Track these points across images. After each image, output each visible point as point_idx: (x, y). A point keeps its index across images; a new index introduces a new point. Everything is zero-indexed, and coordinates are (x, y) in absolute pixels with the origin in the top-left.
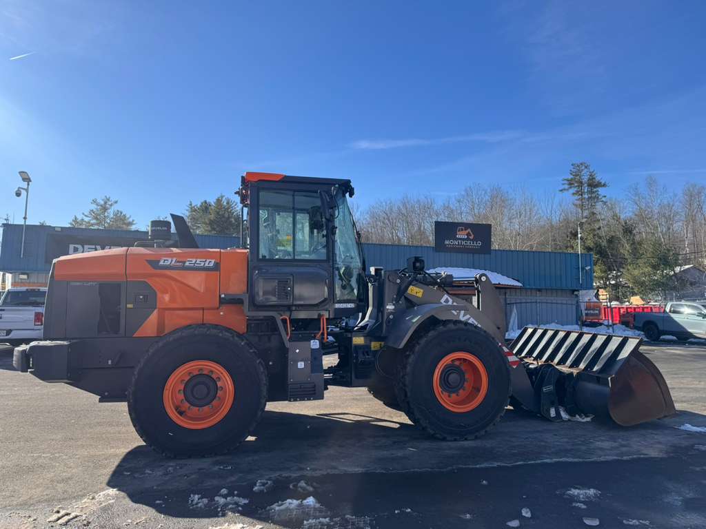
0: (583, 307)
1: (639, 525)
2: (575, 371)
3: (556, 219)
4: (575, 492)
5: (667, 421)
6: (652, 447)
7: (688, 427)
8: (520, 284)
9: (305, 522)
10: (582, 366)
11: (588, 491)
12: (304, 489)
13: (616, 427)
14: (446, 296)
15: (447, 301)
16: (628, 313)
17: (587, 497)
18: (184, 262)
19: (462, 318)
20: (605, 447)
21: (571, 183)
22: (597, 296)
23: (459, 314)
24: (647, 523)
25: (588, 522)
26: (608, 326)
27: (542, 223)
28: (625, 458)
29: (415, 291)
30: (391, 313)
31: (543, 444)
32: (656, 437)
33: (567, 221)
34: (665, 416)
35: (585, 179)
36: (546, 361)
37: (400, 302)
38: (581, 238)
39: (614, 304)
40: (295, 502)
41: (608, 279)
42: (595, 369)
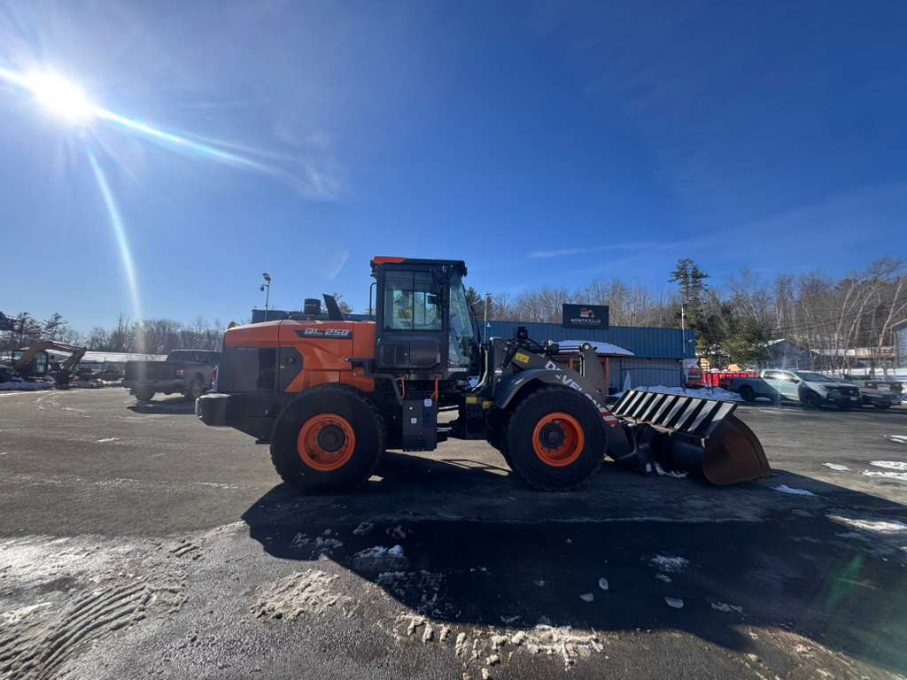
0: (686, 372)
1: (728, 612)
2: (670, 431)
3: (666, 303)
4: (661, 560)
5: (761, 481)
6: (746, 509)
7: (785, 488)
8: (632, 354)
9: (381, 575)
10: (677, 426)
11: (674, 560)
12: (397, 534)
13: (710, 485)
14: (550, 363)
15: (551, 366)
16: (726, 378)
17: (674, 568)
18: (324, 332)
19: (565, 382)
20: (699, 507)
21: (678, 276)
22: (699, 363)
23: (562, 379)
24: (740, 609)
25: (671, 603)
26: (708, 388)
27: (655, 307)
28: (717, 520)
29: (522, 358)
30: (499, 377)
31: (636, 499)
32: (751, 498)
33: (675, 305)
34: (761, 477)
35: (690, 272)
36: (645, 420)
37: (508, 367)
38: (685, 317)
39: (714, 370)
40: (381, 550)
41: (708, 350)
42: (690, 430)
